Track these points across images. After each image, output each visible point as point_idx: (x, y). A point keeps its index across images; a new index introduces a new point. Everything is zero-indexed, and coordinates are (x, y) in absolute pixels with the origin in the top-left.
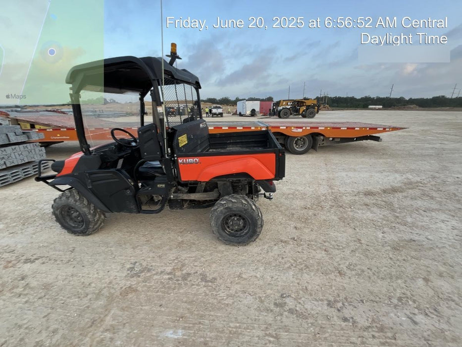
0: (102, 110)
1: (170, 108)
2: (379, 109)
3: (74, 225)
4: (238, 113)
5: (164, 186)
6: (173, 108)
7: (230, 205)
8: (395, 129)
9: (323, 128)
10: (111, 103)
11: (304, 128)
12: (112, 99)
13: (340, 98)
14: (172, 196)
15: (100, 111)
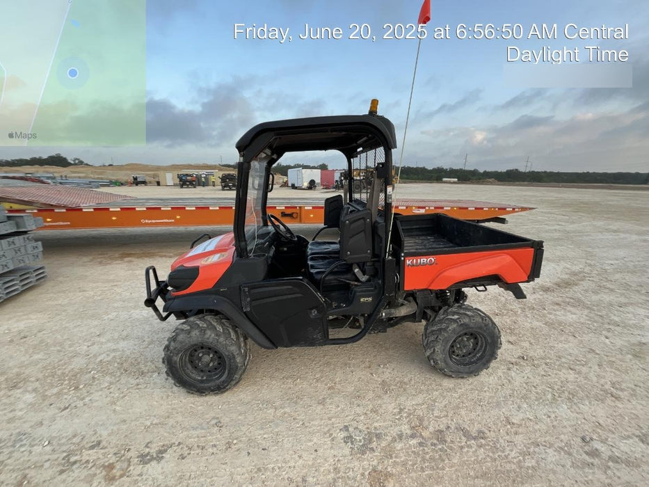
0: (66, 176)
1: (187, 175)
2: (454, 183)
3: (200, 378)
4: (290, 185)
5: (370, 299)
6: (190, 176)
7: (466, 320)
8: (523, 209)
9: (449, 208)
10: (75, 164)
11: (427, 208)
12: (77, 159)
13: (409, 168)
14: (384, 314)
15: (61, 176)
